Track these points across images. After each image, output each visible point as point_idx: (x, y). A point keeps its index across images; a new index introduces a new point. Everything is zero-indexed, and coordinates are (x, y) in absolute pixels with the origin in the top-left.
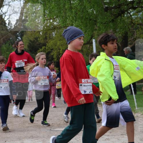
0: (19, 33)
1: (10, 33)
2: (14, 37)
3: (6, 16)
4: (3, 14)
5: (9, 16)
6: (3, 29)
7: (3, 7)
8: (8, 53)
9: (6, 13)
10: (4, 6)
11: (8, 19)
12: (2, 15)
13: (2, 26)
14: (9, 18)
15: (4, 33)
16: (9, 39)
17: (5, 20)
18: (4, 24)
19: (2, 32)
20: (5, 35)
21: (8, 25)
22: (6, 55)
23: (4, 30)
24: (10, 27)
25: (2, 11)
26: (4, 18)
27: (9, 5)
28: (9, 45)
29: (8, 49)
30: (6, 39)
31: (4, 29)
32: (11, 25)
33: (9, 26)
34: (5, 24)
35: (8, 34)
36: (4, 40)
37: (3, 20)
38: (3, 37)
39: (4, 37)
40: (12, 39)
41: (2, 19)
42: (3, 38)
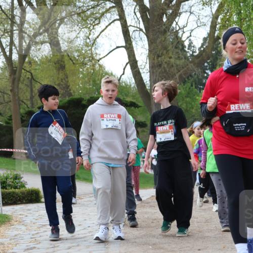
0: (208, 63)
1: (192, 64)
2: (200, 70)
3: (184, 32)
4: (180, 29)
5: (190, 33)
6: (179, 57)
7: (179, 16)
8: (188, 99)
9: (184, 27)
10: (180, 14)
11: (188, 37)
12: (177, 32)
13: (177, 50)
14: (191, 36)
15: (181, 64)
16: (191, 76)
17: (183, 39)
18: (180, 47)
19: (178, 62)
20: (183, 68)
21: (188, 49)
22: (185, 104)
23: (182, 58)
24: (191, 53)
25: (177, 24)
26: (181, 36)
27: (191, 13)
28: (192, 86)
29: (189, 93)
30: (185, 74)
31: (180, 55)
32: (193, 48)
33: (189, 51)
34: (184, 46)
35: (188, 65)
36: (180, 76)
37: (179, 40)
38: (179, 71)
39: (181, 71)
40: (195, 74)
41: (177, 39)
42: (179, 73)
